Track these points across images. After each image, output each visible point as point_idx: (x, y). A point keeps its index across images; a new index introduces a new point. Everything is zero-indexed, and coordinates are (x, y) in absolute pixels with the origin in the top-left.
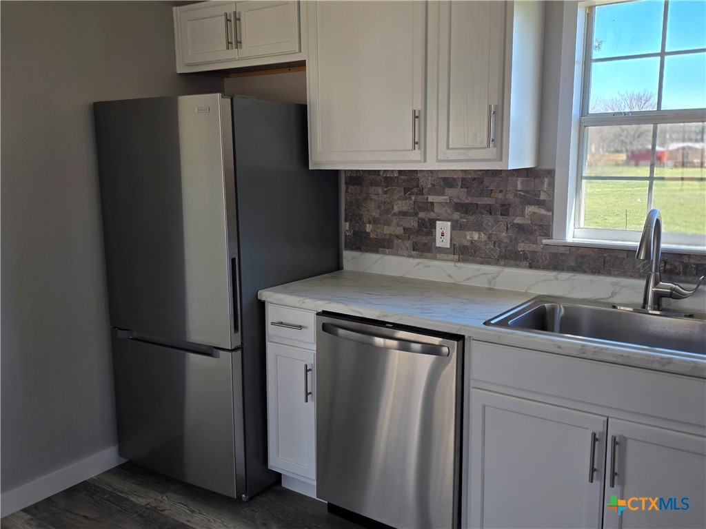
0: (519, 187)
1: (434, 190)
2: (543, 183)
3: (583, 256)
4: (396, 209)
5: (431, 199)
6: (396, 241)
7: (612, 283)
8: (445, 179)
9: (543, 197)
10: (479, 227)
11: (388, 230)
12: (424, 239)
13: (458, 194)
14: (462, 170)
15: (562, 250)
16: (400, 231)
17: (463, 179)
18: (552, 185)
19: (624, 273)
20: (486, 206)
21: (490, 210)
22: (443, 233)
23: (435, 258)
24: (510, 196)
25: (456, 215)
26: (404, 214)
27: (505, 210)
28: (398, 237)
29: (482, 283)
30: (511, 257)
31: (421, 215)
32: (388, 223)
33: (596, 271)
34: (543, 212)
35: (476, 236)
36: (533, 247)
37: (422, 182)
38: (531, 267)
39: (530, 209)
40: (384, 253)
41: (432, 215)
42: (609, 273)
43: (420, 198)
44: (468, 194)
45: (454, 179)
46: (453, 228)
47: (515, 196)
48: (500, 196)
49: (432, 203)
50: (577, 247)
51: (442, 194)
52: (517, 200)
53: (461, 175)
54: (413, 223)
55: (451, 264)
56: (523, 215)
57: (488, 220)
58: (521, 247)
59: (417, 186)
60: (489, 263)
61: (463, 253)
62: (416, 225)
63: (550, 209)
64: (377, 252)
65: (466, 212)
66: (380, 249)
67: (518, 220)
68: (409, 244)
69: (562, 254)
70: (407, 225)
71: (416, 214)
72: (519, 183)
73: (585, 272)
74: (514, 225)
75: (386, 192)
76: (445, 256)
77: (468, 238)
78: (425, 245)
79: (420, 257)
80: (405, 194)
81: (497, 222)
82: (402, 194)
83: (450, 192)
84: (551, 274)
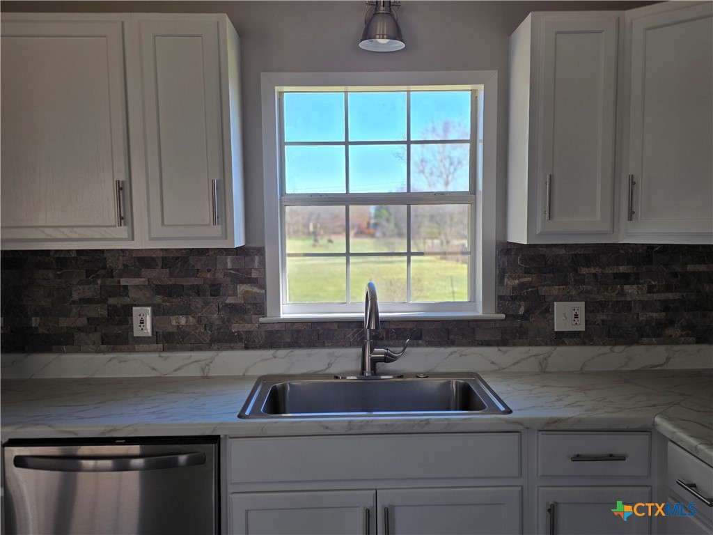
0: (229, 266)
1: (127, 272)
2: (253, 261)
3: (299, 331)
4: (75, 296)
5: (123, 282)
6: (76, 336)
7: (328, 354)
8: (141, 259)
9: (254, 275)
10: (186, 311)
11: (64, 322)
12: (116, 330)
13: (159, 275)
14: (162, 249)
15: (277, 327)
16: (82, 322)
17: (164, 259)
18: (263, 263)
19: (336, 344)
20: (192, 287)
21: (198, 291)
22: (144, 321)
23: (132, 351)
24: (220, 275)
25: (158, 299)
26: (88, 301)
27: (216, 289)
28: (79, 329)
29: (195, 372)
30: (225, 339)
31: (112, 301)
32: (64, 314)
33: (311, 344)
34: (256, 290)
35: (183, 321)
36: (248, 327)
37: (111, 263)
38: (247, 348)
39: (242, 288)
40: (61, 352)
41: (127, 300)
42: (323, 346)
43: (108, 282)
44: (171, 274)
45: (153, 259)
46: (154, 314)
47: (225, 275)
48: (209, 275)
49: (126, 287)
50: (292, 323)
51: (138, 275)
52: (228, 279)
53: (161, 254)
54: (100, 311)
55: (155, 355)
56: (235, 294)
57: (197, 302)
58: (236, 327)
59: (105, 267)
60: (200, 349)
61: (167, 340)
62: (105, 313)
63: (263, 287)
64: (50, 351)
65: (170, 295)
66: (54, 347)
67: (230, 300)
68: (96, 337)
69: (278, 331)
70: (93, 314)
71: (105, 301)
72: (229, 262)
73: (301, 347)
74: (226, 306)
75: (60, 276)
76: (146, 347)
77: (174, 323)
78: (118, 336)
79: (113, 351)
80: (87, 277)
81: (207, 303)
82: (84, 277)
83: (147, 273)
84: (269, 353)
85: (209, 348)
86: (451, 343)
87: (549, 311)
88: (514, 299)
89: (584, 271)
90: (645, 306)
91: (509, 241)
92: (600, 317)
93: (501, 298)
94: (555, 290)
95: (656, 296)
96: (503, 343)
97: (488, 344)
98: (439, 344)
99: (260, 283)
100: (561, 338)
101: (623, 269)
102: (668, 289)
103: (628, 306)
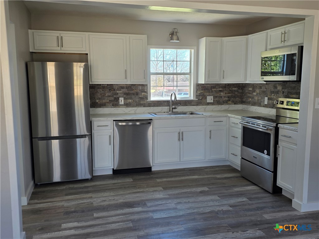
0: (140, 89)
1: (118, 90)
2: (145, 87)
3: (155, 103)
4: (107, 95)
5: (117, 92)
6: (107, 104)
7: (161, 108)
8: (121, 87)
9: (145, 91)
10: (131, 99)
11: (104, 101)
12: (116, 103)
13: (125, 90)
14: (126, 84)
15: (150, 102)
16: (108, 101)
17: (126, 87)
18: (147, 88)
19: (163, 106)
20: (132, 93)
21: (133, 94)
22: (122, 101)
23: (119, 107)
24: (138, 91)
25: (125, 96)
26: (109, 96)
27: (137, 94)
28: (107, 103)
29: (133, 112)
30: (139, 105)
31: (114, 96)
32: (104, 99)
33: (157, 106)
34: (146, 94)
35: (130, 101)
36: (144, 102)
37: (114, 87)
38: (144, 107)
39: (143, 93)
40: (103, 108)
41: (118, 96)
42: (160, 106)
43: (114, 92)
44: (128, 90)
45: (124, 87)
46: (124, 99)
47: (139, 90)
48: (136, 91)
50: (152, 101)
51: (121, 91)
52: (140, 91)
55: (125, 108)
56: (141, 95)
57: (133, 96)
58: (142, 102)
59: (113, 89)
60: (134, 107)
61: (127, 105)
62: (113, 99)
63: (147, 93)
64: (101, 107)
65: (127, 95)
66: (102, 107)
67: (140, 96)
68: (111, 104)
69: (150, 103)
70: (110, 99)
71: (113, 96)
72: (140, 88)
73: (155, 107)
75: (103, 91)
76: (122, 106)
77: (128, 101)
78: (116, 104)
79: (115, 107)
80: (109, 91)
81: (135, 97)
82: (108, 91)
83: (123, 90)
84: (149, 108)
85: (136, 107)
86: (187, 105)
87: (206, 98)
88: (199, 96)
89: (213, 90)
90: (225, 97)
91: (199, 83)
92: (216, 99)
93: (197, 95)
94: (207, 94)
95: (227, 95)
96: (197, 105)
97: (194, 106)
98: (184, 106)
99: (146, 92)
100: (208, 104)
101: (220, 89)
102: (229, 93)
103: (221, 97)
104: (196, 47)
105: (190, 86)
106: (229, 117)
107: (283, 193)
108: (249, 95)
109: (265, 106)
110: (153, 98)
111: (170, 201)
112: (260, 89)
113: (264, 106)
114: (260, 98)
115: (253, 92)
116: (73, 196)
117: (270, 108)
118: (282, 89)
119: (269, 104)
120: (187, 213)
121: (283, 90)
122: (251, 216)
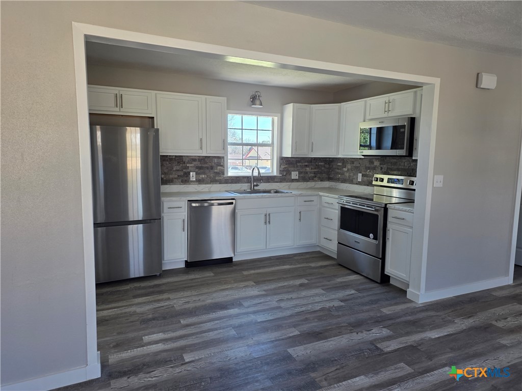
0: (216, 162)
1: (189, 162)
2: (221, 160)
3: (233, 179)
4: (174, 169)
5: (188, 165)
6: (174, 180)
7: (241, 185)
8: (192, 159)
9: (222, 164)
10: (204, 173)
11: (171, 176)
12: (186, 179)
13: (197, 163)
14: (198, 156)
15: (227, 178)
16: (176, 176)
17: (199, 159)
18: (224, 160)
19: (242, 183)
20: (205, 167)
21: (207, 168)
22: (193, 176)
23: (190, 184)
24: (213, 164)
25: (197, 170)
26: (178, 170)
27: (212, 168)
28: (175, 178)
29: (207, 190)
30: (214, 181)
31: (184, 170)
32: (171, 174)
33: (236, 183)
34: (222, 168)
35: (203, 176)
36: (220, 178)
37: (184, 160)
38: (220, 183)
39: (219, 167)
40: (170, 185)
41: (188, 170)
42: (239, 183)
43: (183, 165)
44: (200, 163)
45: (196, 159)
46: (196, 174)
48: (210, 164)
49: (188, 167)
50: (231, 177)
51: (191, 163)
52: (215, 165)
53: (198, 158)
54: (182, 173)
55: (197, 185)
56: (217, 169)
57: (207, 171)
58: (217, 178)
59: (182, 161)
60: (208, 184)
61: (199, 181)
62: (183, 174)
63: (224, 167)
64: (167, 184)
65: (200, 169)
67: (215, 171)
68: (180, 180)
70: (179, 174)
71: (182, 170)
72: (216, 160)
73: (233, 183)
74: (215, 172)
75: (170, 163)
76: (194, 183)
77: (201, 177)
78: (186, 180)
79: (185, 184)
81: (210, 171)
82: (177, 164)
83: (194, 163)
84: (226, 185)
85: (210, 184)
86: (269, 182)
87: (290, 174)
88: (283, 171)
89: (298, 164)
90: (311, 173)
91: (283, 156)
92: (301, 175)
93: (280, 171)
94: (292, 169)
95: (313, 170)
96: (281, 182)
97: (277, 182)
98: (266, 183)
99: (222, 166)
100: (293, 181)
101: (306, 164)
102: (315, 169)
103: (307, 173)
104: (279, 115)
105: (272, 159)
106: (321, 196)
107: (392, 282)
108: (338, 171)
109: (359, 183)
110: (231, 173)
111: (269, 298)
112: (352, 165)
113: (357, 184)
114: (352, 174)
115: (343, 168)
116: (144, 298)
117: (364, 185)
118: (380, 164)
119: (364, 181)
120: (296, 313)
121: (381, 166)
122: (368, 311)
